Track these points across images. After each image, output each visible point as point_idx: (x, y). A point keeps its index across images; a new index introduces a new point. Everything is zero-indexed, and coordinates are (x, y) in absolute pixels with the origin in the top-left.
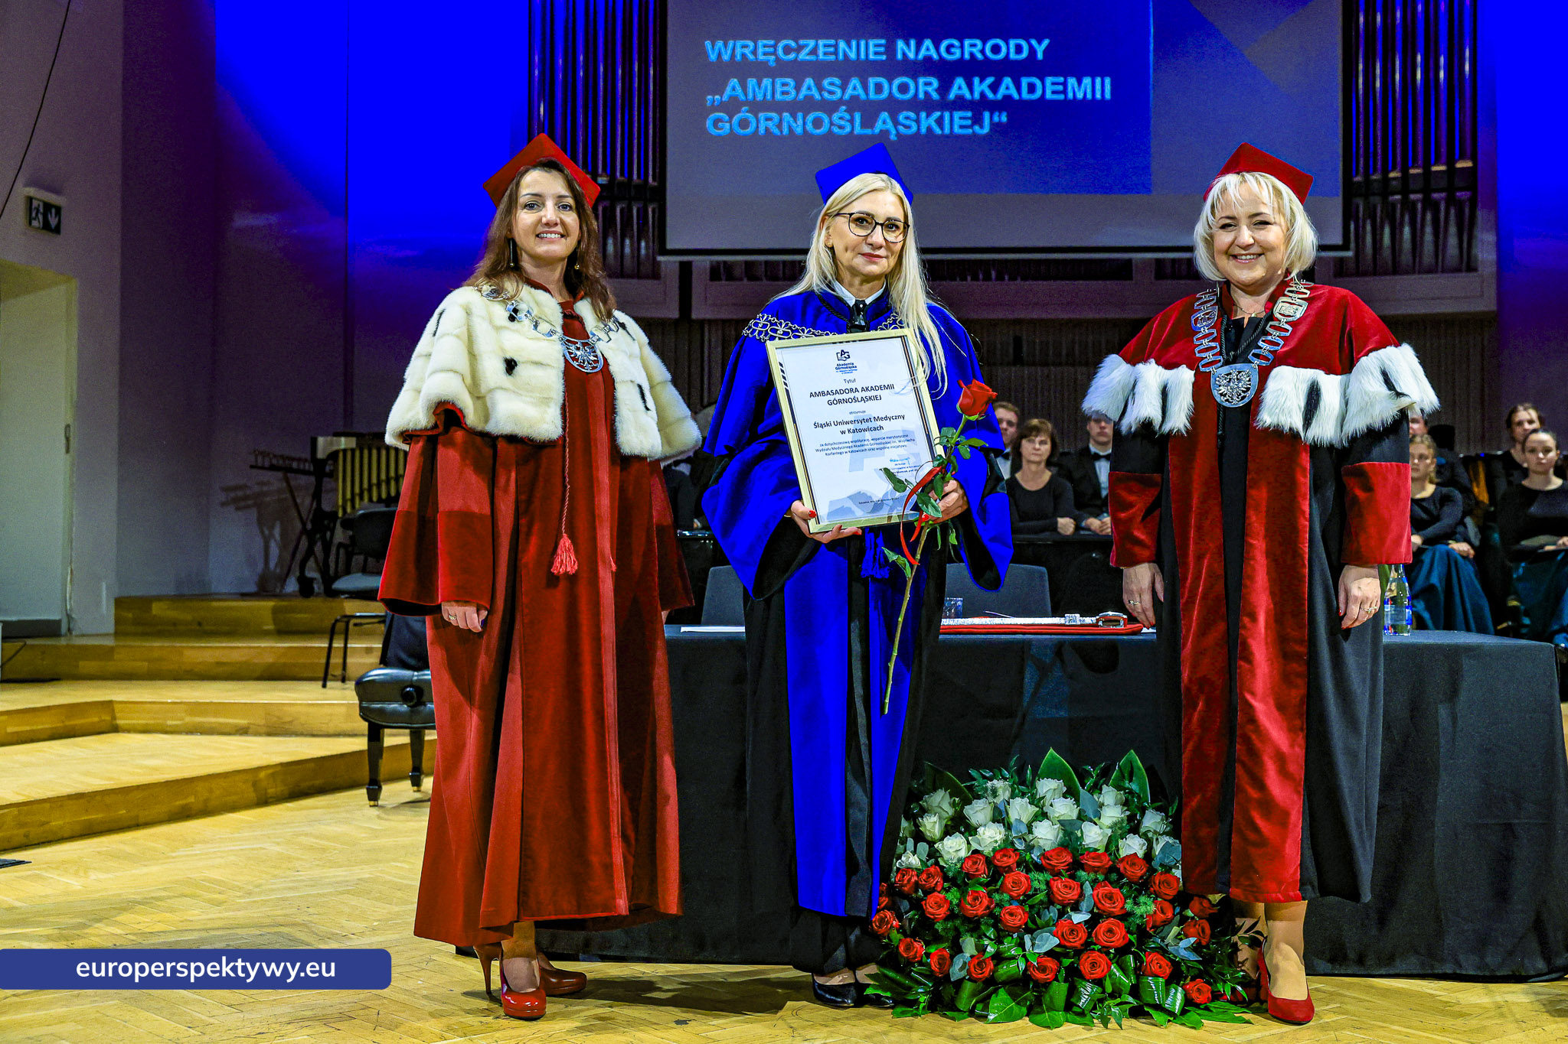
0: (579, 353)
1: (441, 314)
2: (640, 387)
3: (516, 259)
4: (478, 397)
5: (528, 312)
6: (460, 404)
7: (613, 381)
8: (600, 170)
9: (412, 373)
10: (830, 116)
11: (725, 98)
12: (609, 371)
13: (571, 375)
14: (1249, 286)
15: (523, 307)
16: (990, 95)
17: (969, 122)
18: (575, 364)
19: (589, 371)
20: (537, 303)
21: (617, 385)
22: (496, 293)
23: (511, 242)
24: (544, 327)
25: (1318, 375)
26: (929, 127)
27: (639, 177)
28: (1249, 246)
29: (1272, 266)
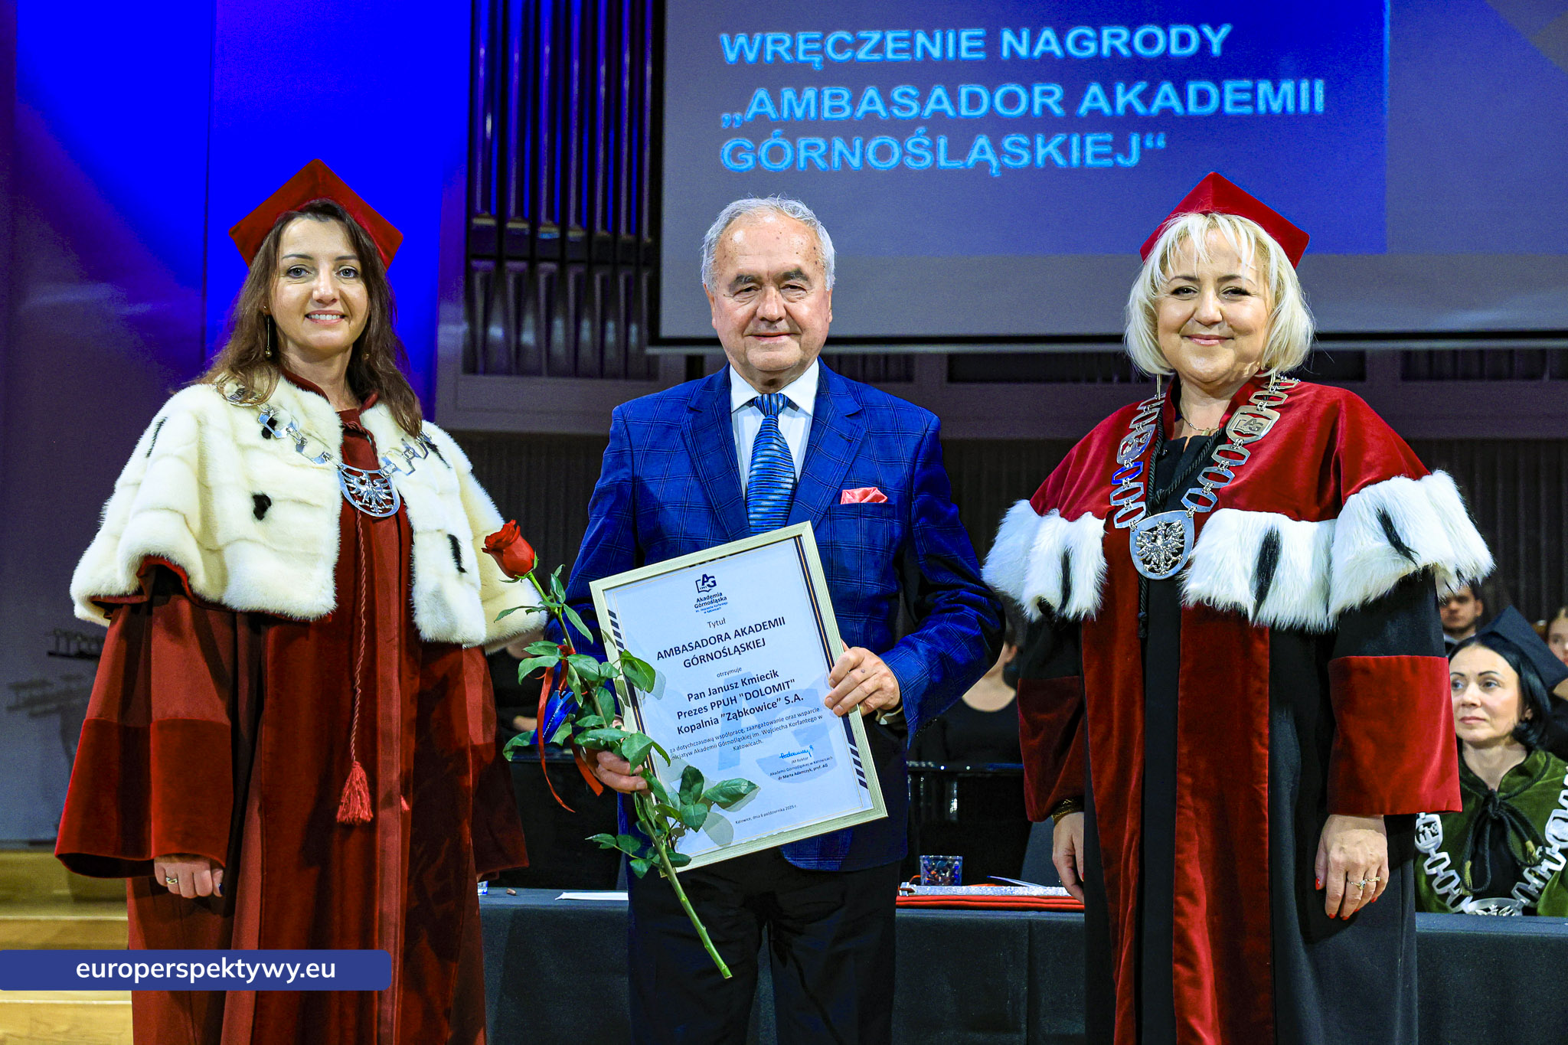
0: (363, 489)
1: (161, 424)
2: (454, 540)
3: (277, 347)
4: (212, 550)
5: (291, 424)
6: (178, 559)
7: (411, 531)
10: (902, 144)
11: (749, 115)
12: (406, 516)
13: (352, 521)
14: (1210, 382)
15: (283, 417)
16: (1140, 109)
17: (1109, 149)
18: (357, 504)
19: (378, 515)
20: (306, 412)
21: (416, 538)
22: (243, 395)
23: (268, 323)
24: (312, 448)
25: (1279, 521)
26: (1048, 159)
27: (629, 231)
28: (1214, 323)
29: (1244, 358)
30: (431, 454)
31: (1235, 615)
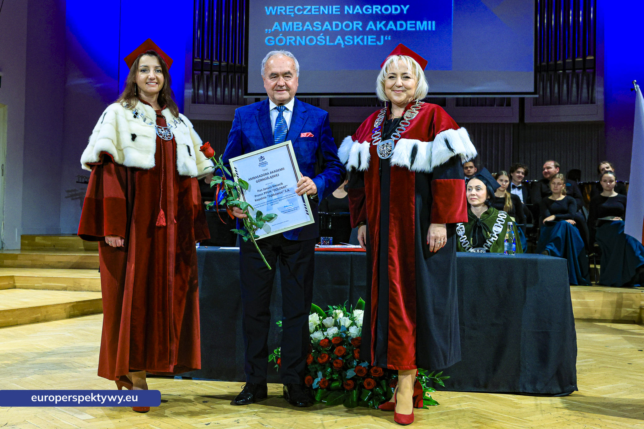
0: (162, 132)
1: (105, 114)
2: (188, 147)
3: (137, 92)
4: (120, 150)
5: (142, 114)
6: (110, 152)
7: (176, 144)
8: (223, 60)
9: (92, 138)
10: (316, 38)
11: (273, 30)
12: (175, 140)
13: (159, 142)
14: (399, 103)
15: (140, 112)
16: (384, 29)
17: (375, 40)
18: (161, 136)
19: (167, 140)
20: (146, 111)
21: (178, 146)
22: (128, 106)
24: (148, 121)
25: (417, 142)
26: (358, 42)
27: (239, 63)
28: (400, 87)
29: (409, 96)
30: (182, 123)
31: (405, 168)
